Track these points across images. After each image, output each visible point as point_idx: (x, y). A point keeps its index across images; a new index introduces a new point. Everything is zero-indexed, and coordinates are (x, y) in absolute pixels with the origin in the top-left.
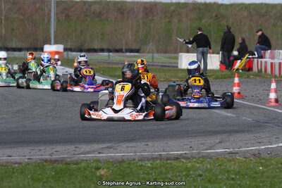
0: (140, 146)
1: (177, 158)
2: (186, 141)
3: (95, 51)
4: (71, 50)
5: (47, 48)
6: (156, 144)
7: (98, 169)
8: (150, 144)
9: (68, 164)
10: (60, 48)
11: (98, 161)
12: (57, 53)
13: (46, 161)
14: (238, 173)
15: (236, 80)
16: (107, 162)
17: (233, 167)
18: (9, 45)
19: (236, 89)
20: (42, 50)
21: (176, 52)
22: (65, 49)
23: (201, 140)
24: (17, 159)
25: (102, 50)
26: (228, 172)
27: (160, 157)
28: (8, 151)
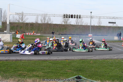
0: (101, 56)
1: (107, 59)
2: (110, 55)
5: (89, 35)
7: (90, 61)
8: (103, 56)
9: (85, 60)
10: (92, 35)
11: (91, 59)
12: (91, 36)
14: (118, 62)
16: (93, 60)
17: (117, 61)
21: (114, 36)
22: (93, 35)
23: (113, 55)
24: (76, 59)
25: (100, 35)
26: (116, 62)
27: (103, 59)
28: (75, 57)
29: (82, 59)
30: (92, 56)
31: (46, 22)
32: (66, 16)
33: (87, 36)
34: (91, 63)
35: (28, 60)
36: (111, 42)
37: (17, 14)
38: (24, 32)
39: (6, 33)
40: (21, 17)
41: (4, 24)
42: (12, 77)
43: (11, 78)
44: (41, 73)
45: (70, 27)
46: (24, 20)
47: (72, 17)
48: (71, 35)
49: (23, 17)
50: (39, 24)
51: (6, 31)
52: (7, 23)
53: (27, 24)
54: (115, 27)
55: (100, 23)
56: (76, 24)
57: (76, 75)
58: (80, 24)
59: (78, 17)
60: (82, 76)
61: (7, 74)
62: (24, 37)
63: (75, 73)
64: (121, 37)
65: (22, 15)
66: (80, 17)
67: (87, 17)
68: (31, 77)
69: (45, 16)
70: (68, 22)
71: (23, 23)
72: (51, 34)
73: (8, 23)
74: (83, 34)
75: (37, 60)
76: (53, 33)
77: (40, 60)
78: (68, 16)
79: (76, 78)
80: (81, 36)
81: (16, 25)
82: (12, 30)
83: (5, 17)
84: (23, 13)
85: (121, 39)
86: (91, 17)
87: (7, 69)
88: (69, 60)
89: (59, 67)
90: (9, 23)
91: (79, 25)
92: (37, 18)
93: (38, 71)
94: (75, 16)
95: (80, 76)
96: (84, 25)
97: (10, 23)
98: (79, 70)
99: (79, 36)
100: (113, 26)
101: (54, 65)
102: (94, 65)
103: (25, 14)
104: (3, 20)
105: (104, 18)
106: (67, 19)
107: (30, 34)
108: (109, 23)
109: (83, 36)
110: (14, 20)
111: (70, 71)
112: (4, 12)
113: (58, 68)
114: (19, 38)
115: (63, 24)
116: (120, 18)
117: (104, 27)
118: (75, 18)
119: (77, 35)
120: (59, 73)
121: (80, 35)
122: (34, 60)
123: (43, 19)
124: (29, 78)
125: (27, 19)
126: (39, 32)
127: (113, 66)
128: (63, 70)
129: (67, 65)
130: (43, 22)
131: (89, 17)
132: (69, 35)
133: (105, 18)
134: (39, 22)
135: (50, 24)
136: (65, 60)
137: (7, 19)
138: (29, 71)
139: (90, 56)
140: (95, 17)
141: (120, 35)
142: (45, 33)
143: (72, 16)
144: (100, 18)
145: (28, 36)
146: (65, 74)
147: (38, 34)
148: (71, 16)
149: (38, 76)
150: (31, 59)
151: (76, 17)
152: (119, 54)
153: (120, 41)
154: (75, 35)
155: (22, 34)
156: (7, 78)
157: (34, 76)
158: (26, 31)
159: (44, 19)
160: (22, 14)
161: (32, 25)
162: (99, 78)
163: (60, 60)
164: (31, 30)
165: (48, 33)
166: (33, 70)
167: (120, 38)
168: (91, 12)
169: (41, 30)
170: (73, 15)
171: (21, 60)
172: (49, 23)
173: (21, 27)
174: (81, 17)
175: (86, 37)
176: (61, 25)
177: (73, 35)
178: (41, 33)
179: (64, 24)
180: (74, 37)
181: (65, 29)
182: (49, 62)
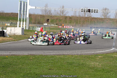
46: (64, 14)
56: (115, 18)
70: (108, 16)
107: (68, 27)
110: (56, 13)
115: (102, 18)
125: (68, 12)
161: (71, 18)
176: (99, 18)
179: (104, 18)
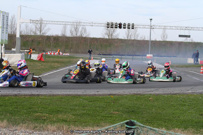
0: (166, 89)
1: (175, 94)
2: (181, 88)
3: (163, 56)
4: (155, 56)
5: (148, 55)
6: (172, 89)
7: (150, 97)
8: (170, 89)
9: (141, 95)
10: (151, 55)
11: (151, 94)
13: (135, 94)
14: (193, 99)
15: (202, 68)
16: (153, 95)
17: (192, 97)
18: (136, 54)
19: (202, 71)
20: (146, 56)
22: (153, 56)
23: (186, 88)
24: (126, 93)
25: (165, 56)
27: (170, 94)
28: (125, 90)
29: (137, 94)
30: (152, 89)
31: (79, 34)
32: (110, 26)
33: (143, 57)
34: (150, 100)
35: (50, 95)
36: (182, 67)
37: (32, 21)
38: (44, 51)
39: (14, 52)
40: (40, 26)
41: (12, 37)
42: (23, 121)
43: (23, 123)
44: (71, 117)
45: (116, 43)
46: (43, 32)
47: (120, 27)
48: (119, 55)
49: (43, 27)
50: (68, 38)
51: (14, 48)
52: (16, 35)
53: (49, 38)
54: (189, 43)
55: (165, 37)
56: (126, 38)
57: (127, 120)
58: (133, 38)
59: (131, 27)
60: (135, 121)
61: (16, 118)
62: (43, 58)
63: (124, 116)
64: (199, 60)
65: (41, 24)
66: (133, 26)
67: (144, 27)
68: (54, 122)
69: (77, 25)
70: (115, 34)
71: (42, 37)
72: (86, 53)
73: (18, 36)
74: (138, 54)
75: (63, 95)
76: (90, 52)
77: (69, 95)
78: (114, 26)
79: (127, 123)
80: (134, 57)
81: (30, 39)
82: (24, 46)
83: (13, 26)
84: (41, 20)
85: (199, 62)
86: (151, 28)
87: (16, 109)
88: (115, 95)
89: (99, 107)
90: (20, 36)
91: (131, 40)
92: (65, 28)
93: (66, 113)
94: (125, 25)
95: (133, 121)
96: (139, 39)
97: (22, 36)
98: (132, 111)
99: (131, 57)
100: (186, 41)
101: (91, 103)
102: (156, 103)
103: (45, 22)
104: (9, 31)
105: (171, 28)
106: (112, 30)
107: (53, 54)
108: (180, 36)
109: (138, 57)
110: (28, 31)
111: (117, 112)
112: (12, 19)
113: (98, 109)
114: (35, 59)
115: (106, 38)
116: (198, 29)
117: (171, 44)
118: (125, 28)
119: (128, 55)
120: (99, 115)
121: (133, 55)
122: (59, 95)
123: (73, 29)
124: (51, 124)
125: (49, 29)
126: (67, 50)
127: (185, 105)
128: (106, 112)
129: (113, 103)
130: (74, 35)
131: (147, 27)
132: (116, 55)
133: (174, 28)
134: (68, 34)
135: (85, 38)
136: (109, 95)
137: (16, 29)
138: (52, 112)
139: (149, 90)
140: (158, 27)
141: (196, 56)
142: (77, 52)
143: (120, 25)
144: (165, 28)
145: (50, 56)
146: (109, 117)
147: (66, 54)
148: (118, 25)
149: (66, 121)
150: (55, 93)
151: (127, 26)
152: (196, 85)
153: (197, 65)
154: (124, 55)
155: (41, 54)
156: (15, 123)
157: (58, 121)
158: (47, 49)
159: (76, 29)
160: (41, 22)
161: (56, 39)
162: (163, 124)
163: (100, 95)
164: (55, 47)
165: (83, 53)
166: (58, 112)
167: (197, 61)
168: (151, 20)
169: (71, 48)
170: (123, 24)
171: (38, 95)
172: (84, 36)
173: (39, 43)
174: (135, 26)
175: (142, 60)
176: (103, 39)
177: (123, 55)
178: (70, 52)
179: (108, 38)
180: (123, 58)
181: (110, 46)
182: (83, 99)
